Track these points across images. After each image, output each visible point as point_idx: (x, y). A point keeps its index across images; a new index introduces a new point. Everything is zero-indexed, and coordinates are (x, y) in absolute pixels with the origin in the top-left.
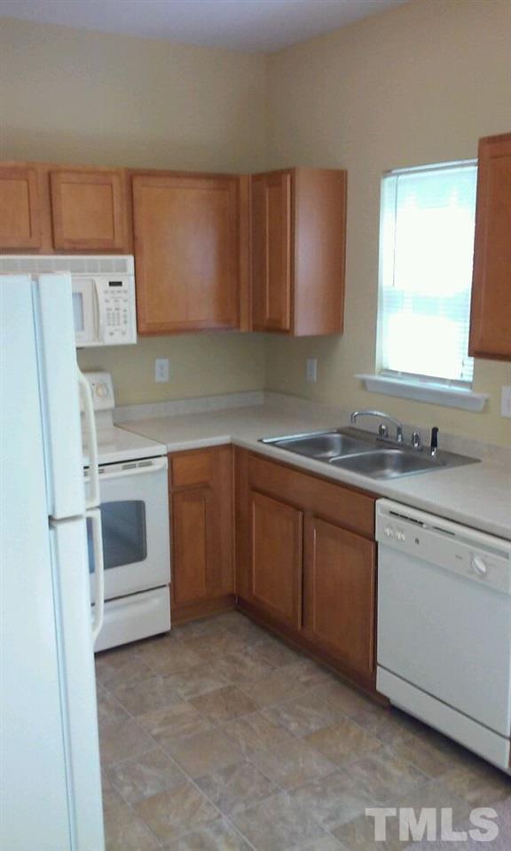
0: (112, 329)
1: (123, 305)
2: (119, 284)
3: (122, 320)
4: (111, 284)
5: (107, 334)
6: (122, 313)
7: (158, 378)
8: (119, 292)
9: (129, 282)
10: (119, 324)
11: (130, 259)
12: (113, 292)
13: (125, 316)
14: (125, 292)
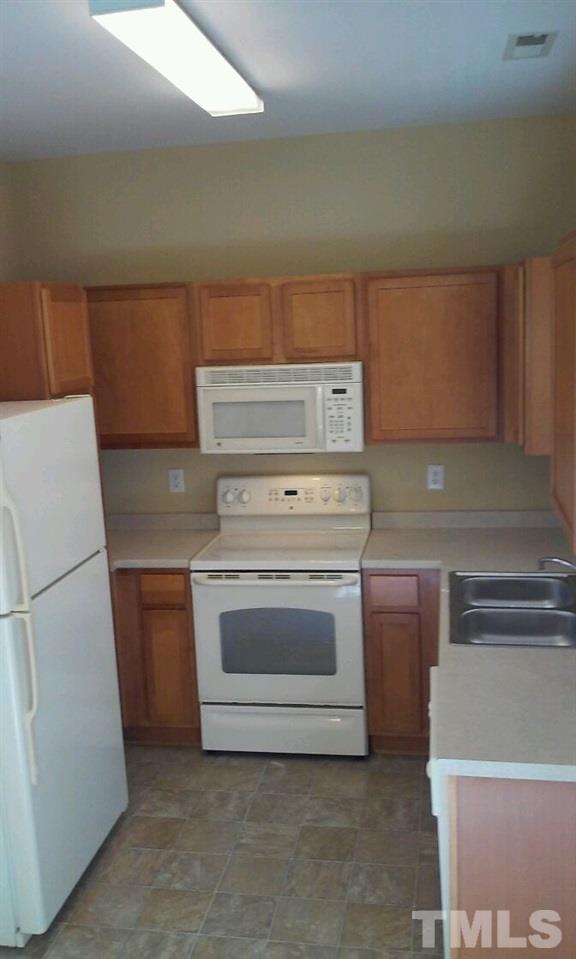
0: (334, 436)
1: (347, 413)
2: (343, 391)
3: (346, 427)
4: (335, 391)
5: (329, 442)
6: (345, 419)
7: (432, 486)
8: (343, 399)
9: (355, 390)
10: (342, 431)
11: (356, 367)
12: (336, 400)
13: (349, 424)
14: (350, 399)
